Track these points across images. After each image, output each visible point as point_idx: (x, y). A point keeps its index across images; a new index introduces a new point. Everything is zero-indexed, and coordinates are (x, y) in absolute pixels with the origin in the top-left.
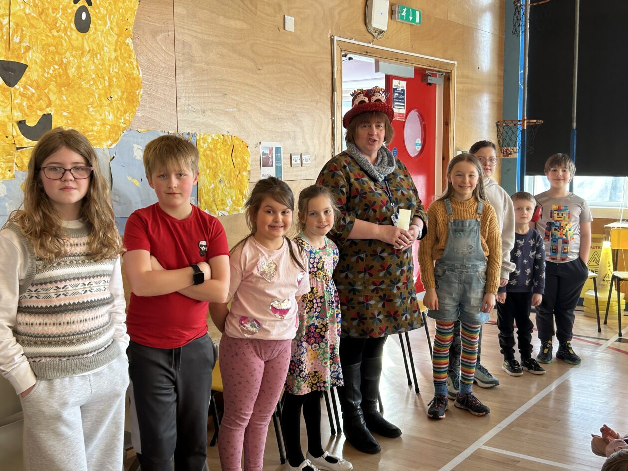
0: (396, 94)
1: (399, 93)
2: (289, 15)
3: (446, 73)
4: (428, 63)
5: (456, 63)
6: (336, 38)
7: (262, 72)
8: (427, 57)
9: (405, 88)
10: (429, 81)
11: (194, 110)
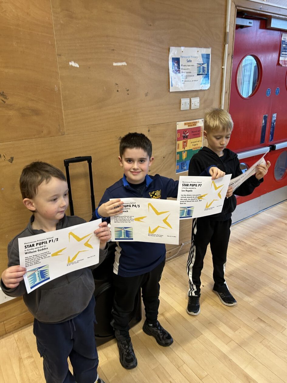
11: (77, 65)
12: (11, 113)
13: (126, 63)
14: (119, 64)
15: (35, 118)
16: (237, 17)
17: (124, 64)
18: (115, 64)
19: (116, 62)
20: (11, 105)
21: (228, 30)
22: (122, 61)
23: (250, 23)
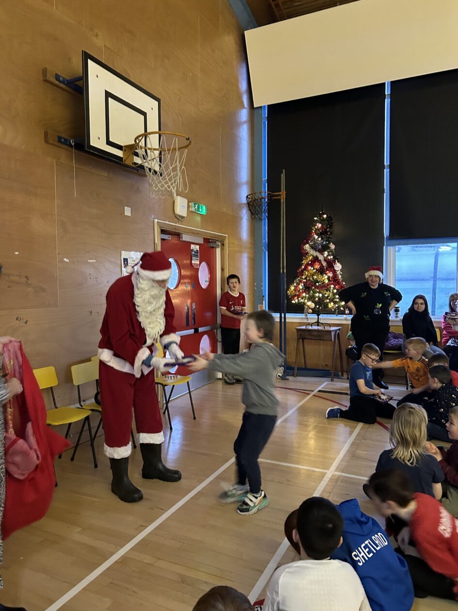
1: (194, 252)
2: (127, 207)
3: (222, 241)
4: (211, 235)
5: (227, 235)
6: (156, 220)
8: (211, 232)
9: (198, 249)
10: (212, 246)
11: (68, 261)
12: (30, 289)
14: (92, 261)
15: (42, 294)
16: (161, 234)
17: (95, 261)
18: (89, 261)
19: (90, 259)
20: (31, 285)
21: (156, 242)
22: (93, 259)
23: (169, 237)
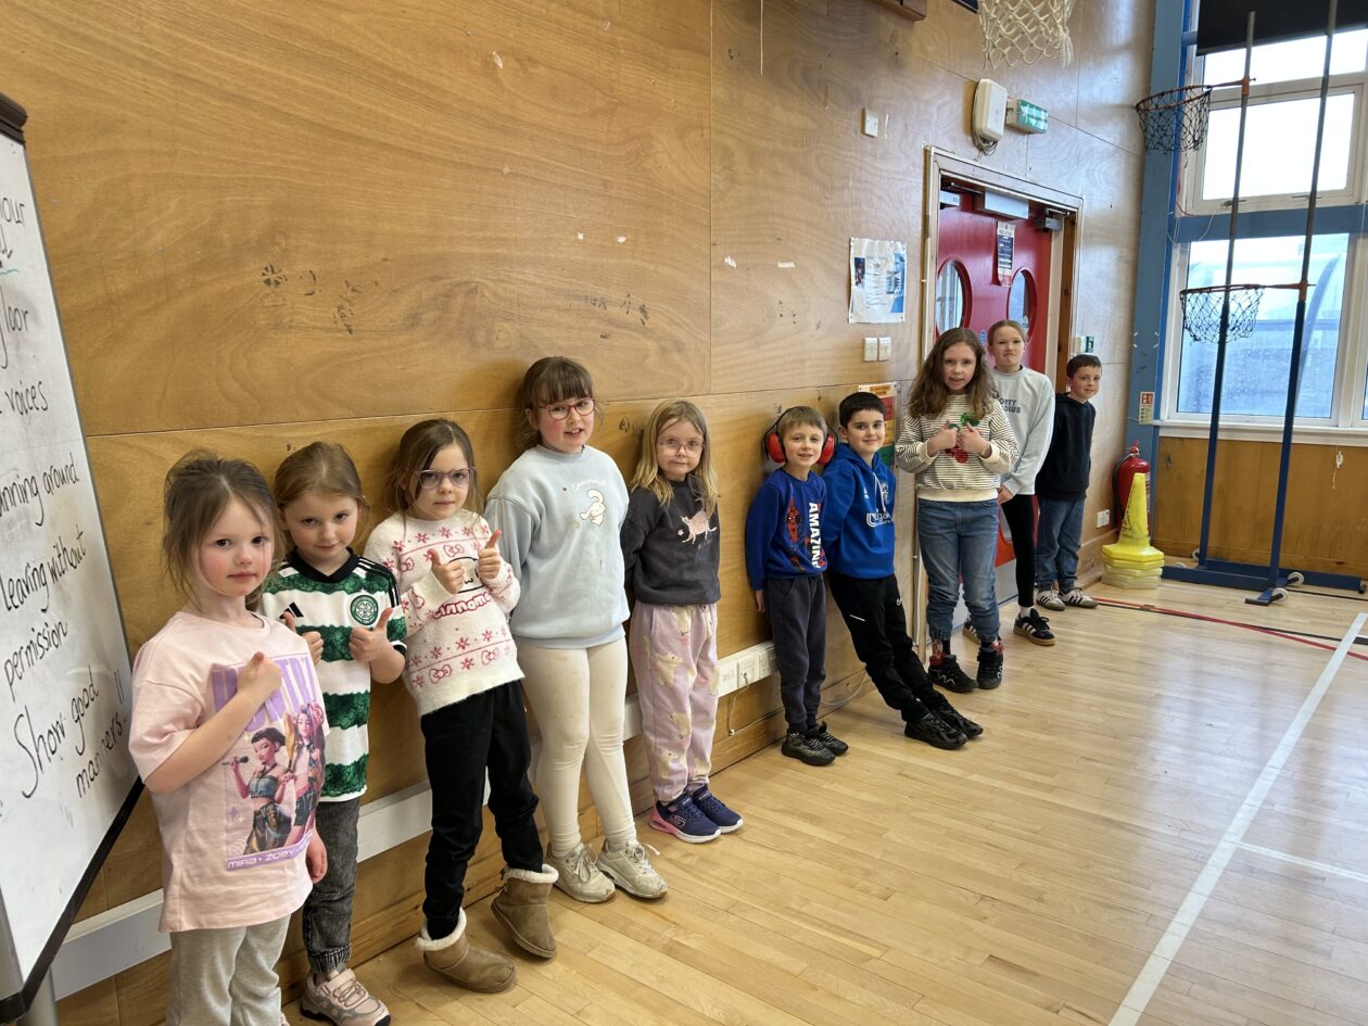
0: (1002, 245)
1: (1004, 243)
2: (870, 109)
3: (1071, 212)
4: (1048, 196)
5: (1084, 197)
6: (933, 150)
7: (830, 203)
9: (1013, 236)
10: (1047, 225)
11: (734, 264)
12: (651, 345)
13: (795, 263)
14: (786, 265)
15: (677, 357)
16: (942, 189)
17: (792, 265)
18: (780, 265)
19: (782, 261)
20: (651, 331)
22: (790, 261)
